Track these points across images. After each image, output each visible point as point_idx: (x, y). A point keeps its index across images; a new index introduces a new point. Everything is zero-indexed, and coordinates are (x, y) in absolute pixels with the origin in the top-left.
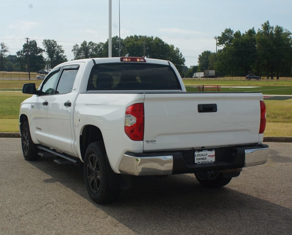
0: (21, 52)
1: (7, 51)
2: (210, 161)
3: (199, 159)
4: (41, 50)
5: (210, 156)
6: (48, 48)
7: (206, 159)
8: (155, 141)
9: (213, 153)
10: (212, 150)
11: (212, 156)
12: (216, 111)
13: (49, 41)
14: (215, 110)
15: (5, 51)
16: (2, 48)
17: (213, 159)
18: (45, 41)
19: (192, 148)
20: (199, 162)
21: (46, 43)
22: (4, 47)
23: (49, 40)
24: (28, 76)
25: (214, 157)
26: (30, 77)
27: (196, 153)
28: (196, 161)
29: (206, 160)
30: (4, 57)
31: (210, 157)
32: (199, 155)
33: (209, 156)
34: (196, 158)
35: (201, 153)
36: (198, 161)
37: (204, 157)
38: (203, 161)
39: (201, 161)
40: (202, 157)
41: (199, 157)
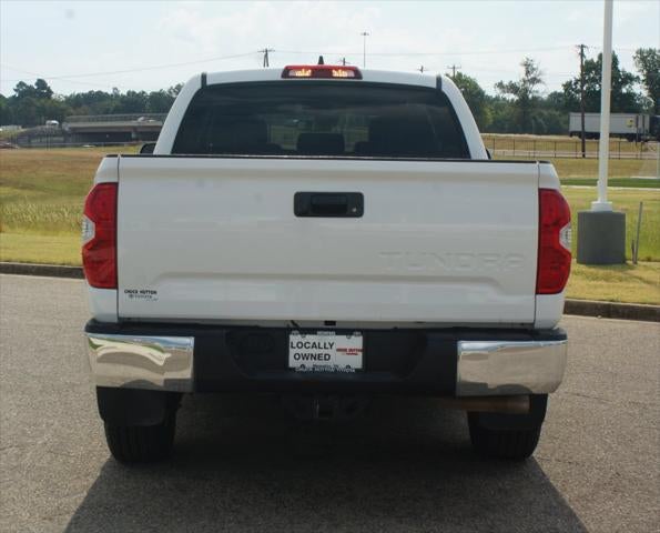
0: (575, 84)
1: (539, 81)
2: (342, 366)
3: (305, 357)
4: (629, 79)
5: (345, 350)
6: (649, 72)
7: (327, 357)
8: (155, 292)
9: (357, 342)
10: (351, 334)
11: (352, 352)
12: (360, 214)
13: (651, 52)
14: (355, 210)
15: (534, 81)
16: (528, 73)
17: (356, 362)
18: (640, 52)
19: (292, 322)
20: (303, 366)
21: (643, 59)
22: (534, 69)
23: (651, 50)
24: (580, 146)
25: (360, 354)
26: (583, 151)
27: (294, 339)
28: (293, 363)
29: (331, 363)
30: (530, 96)
31: (345, 355)
32: (301, 345)
33: (338, 350)
34: (292, 352)
35: (310, 338)
36: (301, 361)
37: (323, 351)
38: (318, 363)
39: (309, 364)
40: (315, 351)
41: (303, 351)
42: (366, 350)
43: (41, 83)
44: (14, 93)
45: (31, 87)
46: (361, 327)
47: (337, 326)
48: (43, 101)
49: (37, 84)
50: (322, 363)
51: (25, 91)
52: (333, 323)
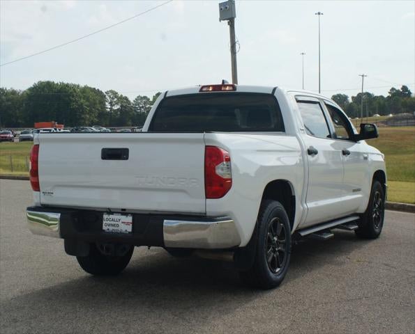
2: (124, 230)
3: (109, 225)
5: (125, 223)
7: (118, 225)
8: (53, 193)
9: (129, 219)
10: (128, 215)
11: (128, 224)
12: (127, 159)
14: (125, 157)
17: (129, 228)
19: (109, 209)
20: (108, 229)
25: (131, 225)
27: (105, 216)
28: (105, 228)
29: (119, 229)
31: (124, 225)
32: (108, 220)
33: (123, 223)
34: (104, 222)
35: (111, 216)
36: (107, 227)
37: (116, 223)
38: (114, 228)
39: (111, 228)
40: (113, 223)
41: (109, 222)
42: (133, 223)
43: (405, 88)
44: (388, 94)
45: (398, 91)
46: (133, 212)
47: (127, 211)
48: (405, 99)
49: (402, 89)
50: (116, 228)
51: (394, 93)
52: (124, 210)
